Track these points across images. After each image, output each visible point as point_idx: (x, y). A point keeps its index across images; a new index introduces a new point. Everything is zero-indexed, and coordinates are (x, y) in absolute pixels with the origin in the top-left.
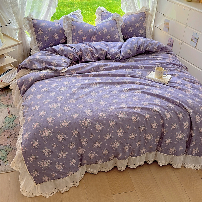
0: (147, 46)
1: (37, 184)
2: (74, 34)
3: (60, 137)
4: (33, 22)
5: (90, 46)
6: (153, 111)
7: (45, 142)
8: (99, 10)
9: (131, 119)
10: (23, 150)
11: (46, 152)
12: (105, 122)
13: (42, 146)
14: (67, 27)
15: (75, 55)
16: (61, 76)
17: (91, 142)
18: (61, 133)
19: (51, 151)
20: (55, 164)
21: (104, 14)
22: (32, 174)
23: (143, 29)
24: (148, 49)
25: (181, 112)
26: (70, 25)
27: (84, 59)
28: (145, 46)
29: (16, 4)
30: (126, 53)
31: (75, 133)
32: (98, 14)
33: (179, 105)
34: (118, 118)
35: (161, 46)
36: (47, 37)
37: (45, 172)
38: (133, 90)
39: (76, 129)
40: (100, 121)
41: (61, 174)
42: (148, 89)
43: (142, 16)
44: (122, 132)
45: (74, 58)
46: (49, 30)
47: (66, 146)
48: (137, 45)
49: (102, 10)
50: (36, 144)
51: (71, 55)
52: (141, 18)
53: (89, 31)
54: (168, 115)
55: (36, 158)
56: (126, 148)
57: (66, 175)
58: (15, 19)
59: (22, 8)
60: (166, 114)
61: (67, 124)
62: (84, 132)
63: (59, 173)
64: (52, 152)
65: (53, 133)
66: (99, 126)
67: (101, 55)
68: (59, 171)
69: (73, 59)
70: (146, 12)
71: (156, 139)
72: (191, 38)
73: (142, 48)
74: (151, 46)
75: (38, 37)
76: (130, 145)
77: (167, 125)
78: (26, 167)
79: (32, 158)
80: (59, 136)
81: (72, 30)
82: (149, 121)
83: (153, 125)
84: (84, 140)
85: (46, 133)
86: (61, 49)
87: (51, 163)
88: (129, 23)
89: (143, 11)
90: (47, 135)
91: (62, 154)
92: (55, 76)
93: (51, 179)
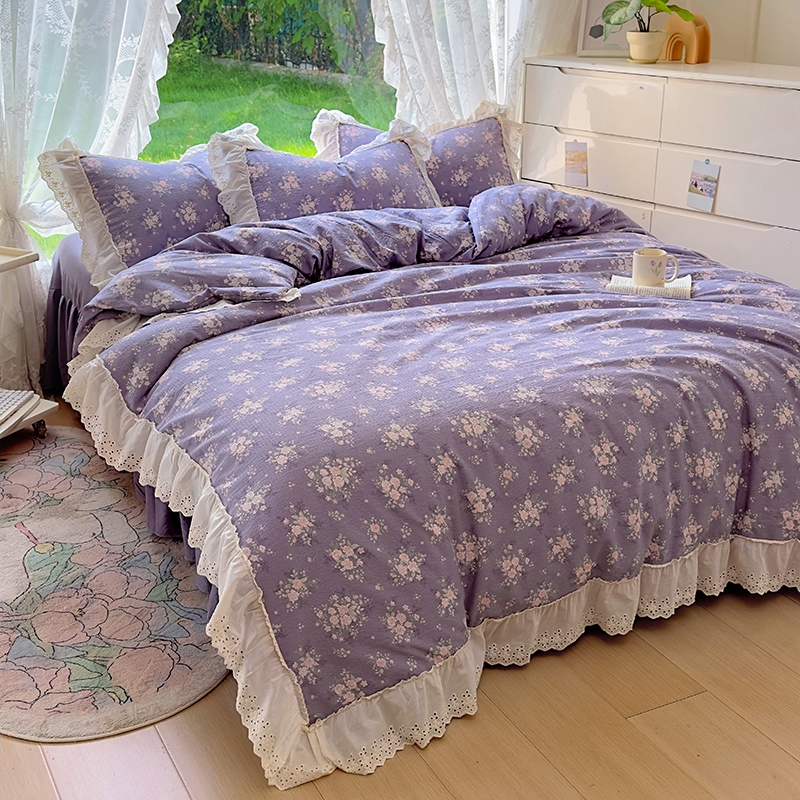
0: (558, 208)
1: (312, 721)
2: (266, 194)
3: (392, 487)
4: (85, 165)
6: (697, 366)
7: (338, 516)
8: (325, 121)
9: (635, 399)
10: (255, 558)
11: (344, 556)
12: (544, 414)
13: (326, 533)
15: (308, 248)
17: (508, 501)
18: (391, 472)
19: (361, 550)
20: (384, 612)
21: (347, 133)
22: (295, 665)
23: (502, 175)
24: (562, 216)
26: (241, 164)
27: (343, 262)
28: (549, 208)
30: (495, 229)
31: (445, 465)
32: (326, 135)
34: (588, 399)
35: (602, 209)
36: (155, 218)
37: (344, 653)
39: (445, 449)
40: (523, 413)
41: (407, 656)
43: (490, 130)
44: (611, 454)
46: (158, 189)
47: (418, 526)
48: (523, 206)
49: (338, 120)
50: (301, 524)
51: (290, 249)
52: (487, 138)
53: (324, 178)
54: (753, 377)
55: (310, 589)
56: (635, 519)
57: (427, 661)
60: (748, 372)
61: (406, 434)
62: (477, 460)
63: (399, 651)
64: (367, 555)
65: (360, 472)
66: (527, 431)
67: (399, 244)
68: (398, 645)
69: (300, 266)
70: (499, 118)
71: (728, 480)
72: (689, 182)
73: (542, 215)
74: (569, 206)
75: (117, 220)
76: (647, 508)
77: (759, 412)
78: (273, 636)
79: (296, 589)
80: (385, 485)
81: (251, 182)
82: (697, 399)
83: (711, 415)
84: (481, 496)
85: (336, 478)
86: (246, 235)
87: (367, 610)
88: (450, 154)
89: (487, 115)
90: (340, 483)
91: (405, 564)
92: (260, 321)
93: (370, 690)
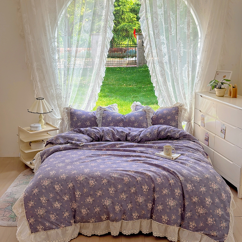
0: (168, 132)
1: (32, 233)
2: (104, 121)
3: (57, 187)
4: (71, 111)
5: (114, 129)
6: (145, 175)
7: (44, 191)
8: (134, 104)
9: (123, 179)
10: (25, 196)
11: (43, 199)
12: (98, 179)
13: (40, 194)
14: (99, 116)
15: (96, 134)
16: (78, 148)
17: (84, 196)
18: (58, 184)
19: (47, 199)
20: (50, 214)
22: (28, 219)
23: (174, 121)
24: (169, 134)
25: (173, 179)
26: (102, 113)
27: (104, 138)
28: (166, 132)
29: (61, 97)
30: (145, 136)
31: (71, 185)
33: (173, 173)
34: (111, 177)
35: (184, 134)
36: (80, 123)
37: (40, 220)
38: (136, 161)
39: (71, 182)
40: (93, 177)
41: (53, 224)
42: (149, 161)
43: (175, 110)
44: (113, 191)
45: (95, 136)
46: (83, 117)
47: (61, 197)
48: (158, 130)
49: (137, 104)
50: (36, 191)
51: (92, 134)
52: (173, 112)
54: (159, 180)
55: (34, 205)
56: (117, 208)
57: (58, 227)
58: (58, 110)
59: (66, 101)
60: (158, 179)
61: (65, 177)
62: (79, 185)
63: (52, 223)
64: (48, 200)
65: (51, 183)
66: (93, 182)
67: (122, 136)
68: (51, 221)
69: (94, 138)
70: (179, 107)
72: (221, 130)
73: (163, 133)
74: (173, 132)
75: (72, 123)
76: (121, 206)
77: (157, 189)
78: (25, 212)
79: (31, 204)
80: (56, 187)
81: (102, 118)
82: (140, 183)
83: (143, 187)
84: (78, 193)
85: (46, 183)
87: (46, 212)
88: (160, 115)
89: (176, 106)
90: (46, 184)
91: (57, 204)
92: (73, 149)
93: (45, 230)
